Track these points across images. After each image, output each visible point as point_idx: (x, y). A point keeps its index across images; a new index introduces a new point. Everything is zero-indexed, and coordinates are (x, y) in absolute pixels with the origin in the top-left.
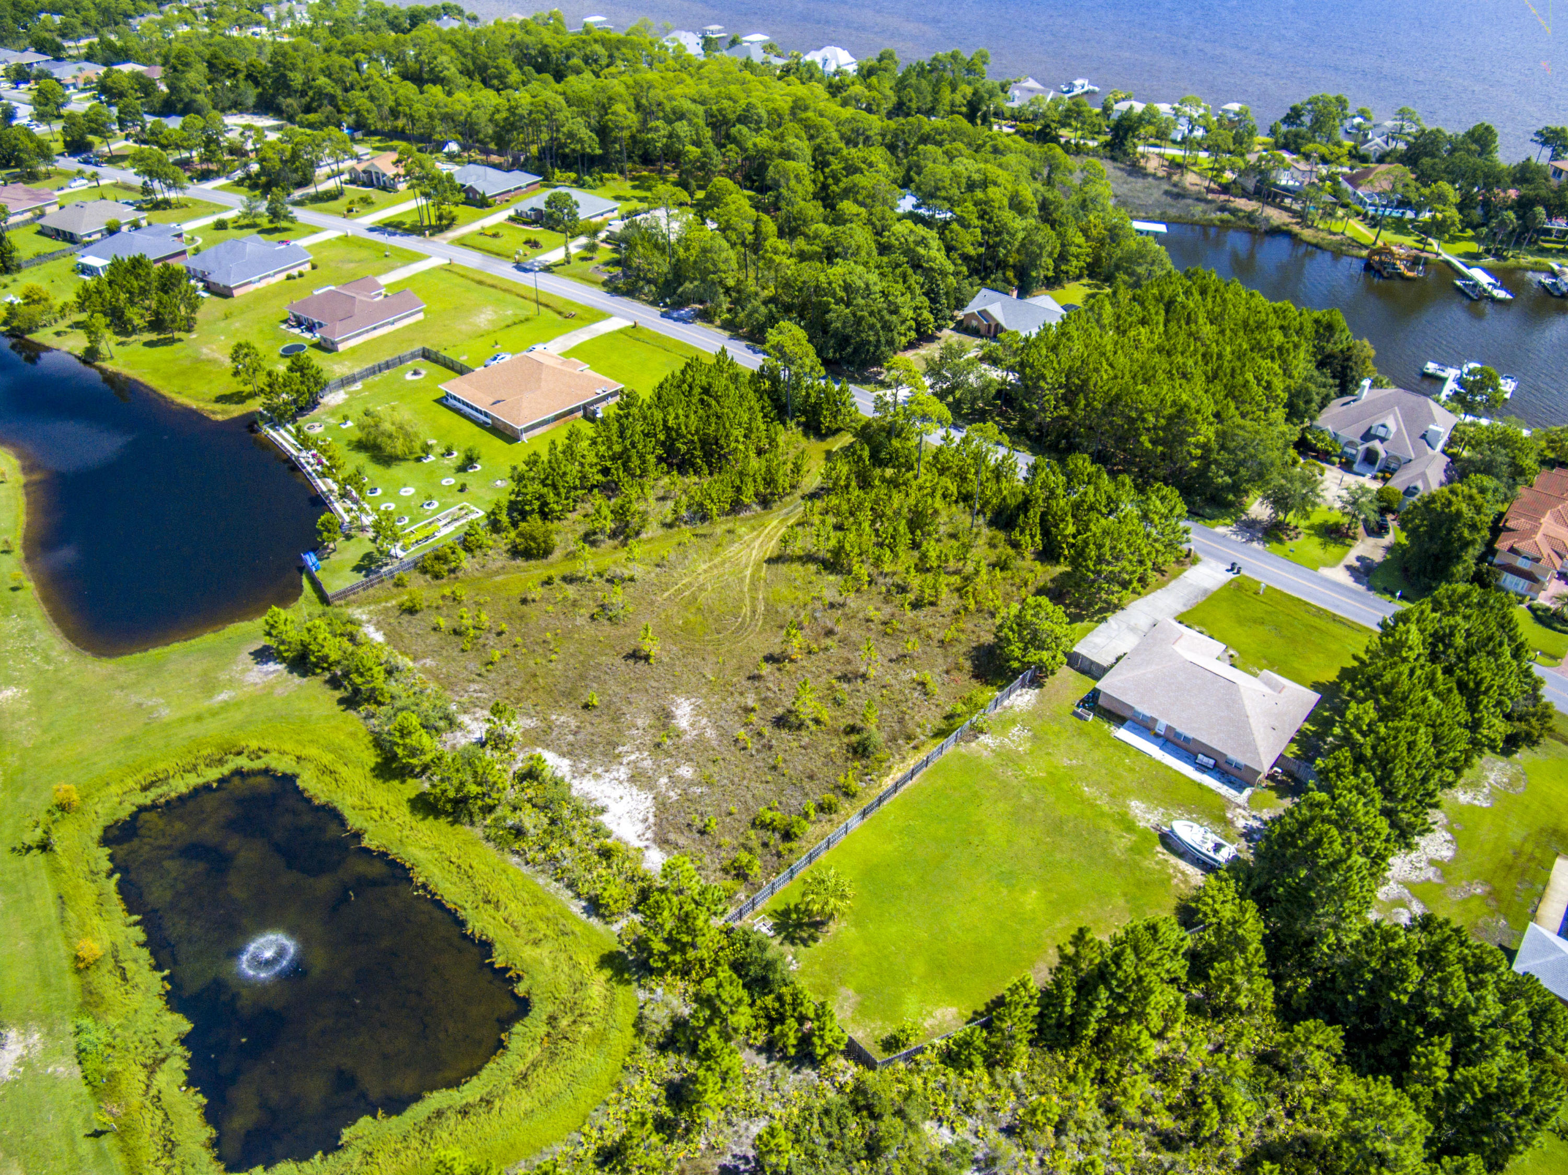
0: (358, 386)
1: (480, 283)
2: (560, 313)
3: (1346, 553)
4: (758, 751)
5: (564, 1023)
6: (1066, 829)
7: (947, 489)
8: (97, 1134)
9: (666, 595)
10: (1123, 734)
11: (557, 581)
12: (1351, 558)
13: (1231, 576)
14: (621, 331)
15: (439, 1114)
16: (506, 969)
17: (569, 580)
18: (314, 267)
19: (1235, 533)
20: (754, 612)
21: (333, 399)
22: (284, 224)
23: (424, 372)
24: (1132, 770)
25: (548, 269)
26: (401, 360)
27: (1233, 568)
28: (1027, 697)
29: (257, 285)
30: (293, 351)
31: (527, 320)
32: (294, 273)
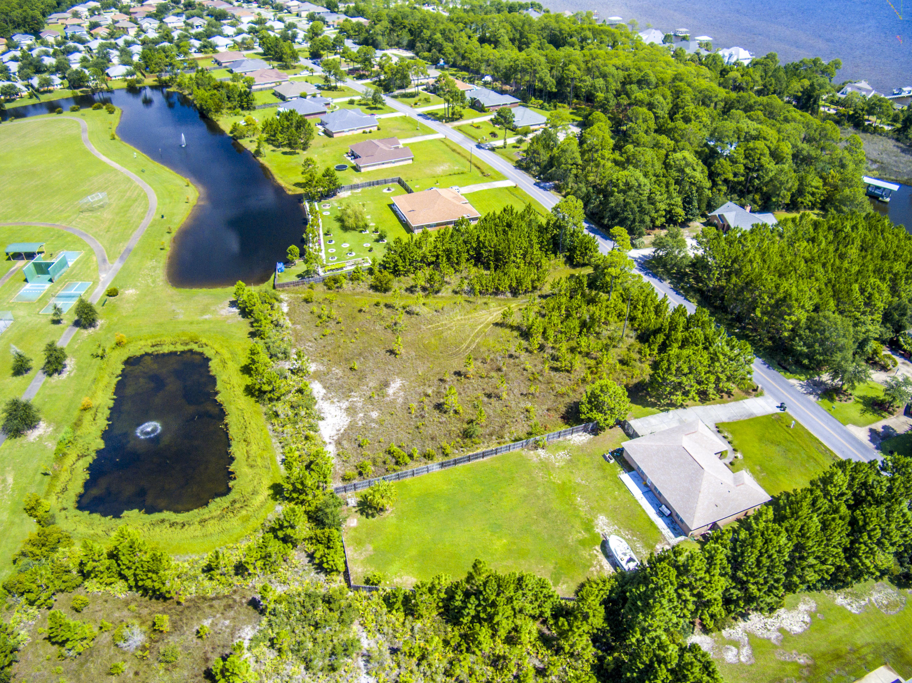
0: (359, 190)
1: (454, 150)
2: (483, 173)
3: (878, 421)
4: (416, 417)
5: (237, 505)
6: (550, 515)
7: (622, 311)
8: (46, 474)
9: (430, 326)
10: (626, 478)
11: (382, 305)
12: (878, 426)
13: (778, 411)
14: (507, 188)
15: (163, 521)
16: (233, 473)
17: (387, 306)
18: (379, 129)
19: (802, 386)
20: (467, 347)
21: (343, 194)
22: (379, 106)
23: (393, 190)
24: (615, 499)
25: (493, 149)
26: (386, 182)
27: (782, 407)
28: (583, 438)
29: (347, 133)
30: (342, 167)
31: (462, 173)
32: (367, 130)
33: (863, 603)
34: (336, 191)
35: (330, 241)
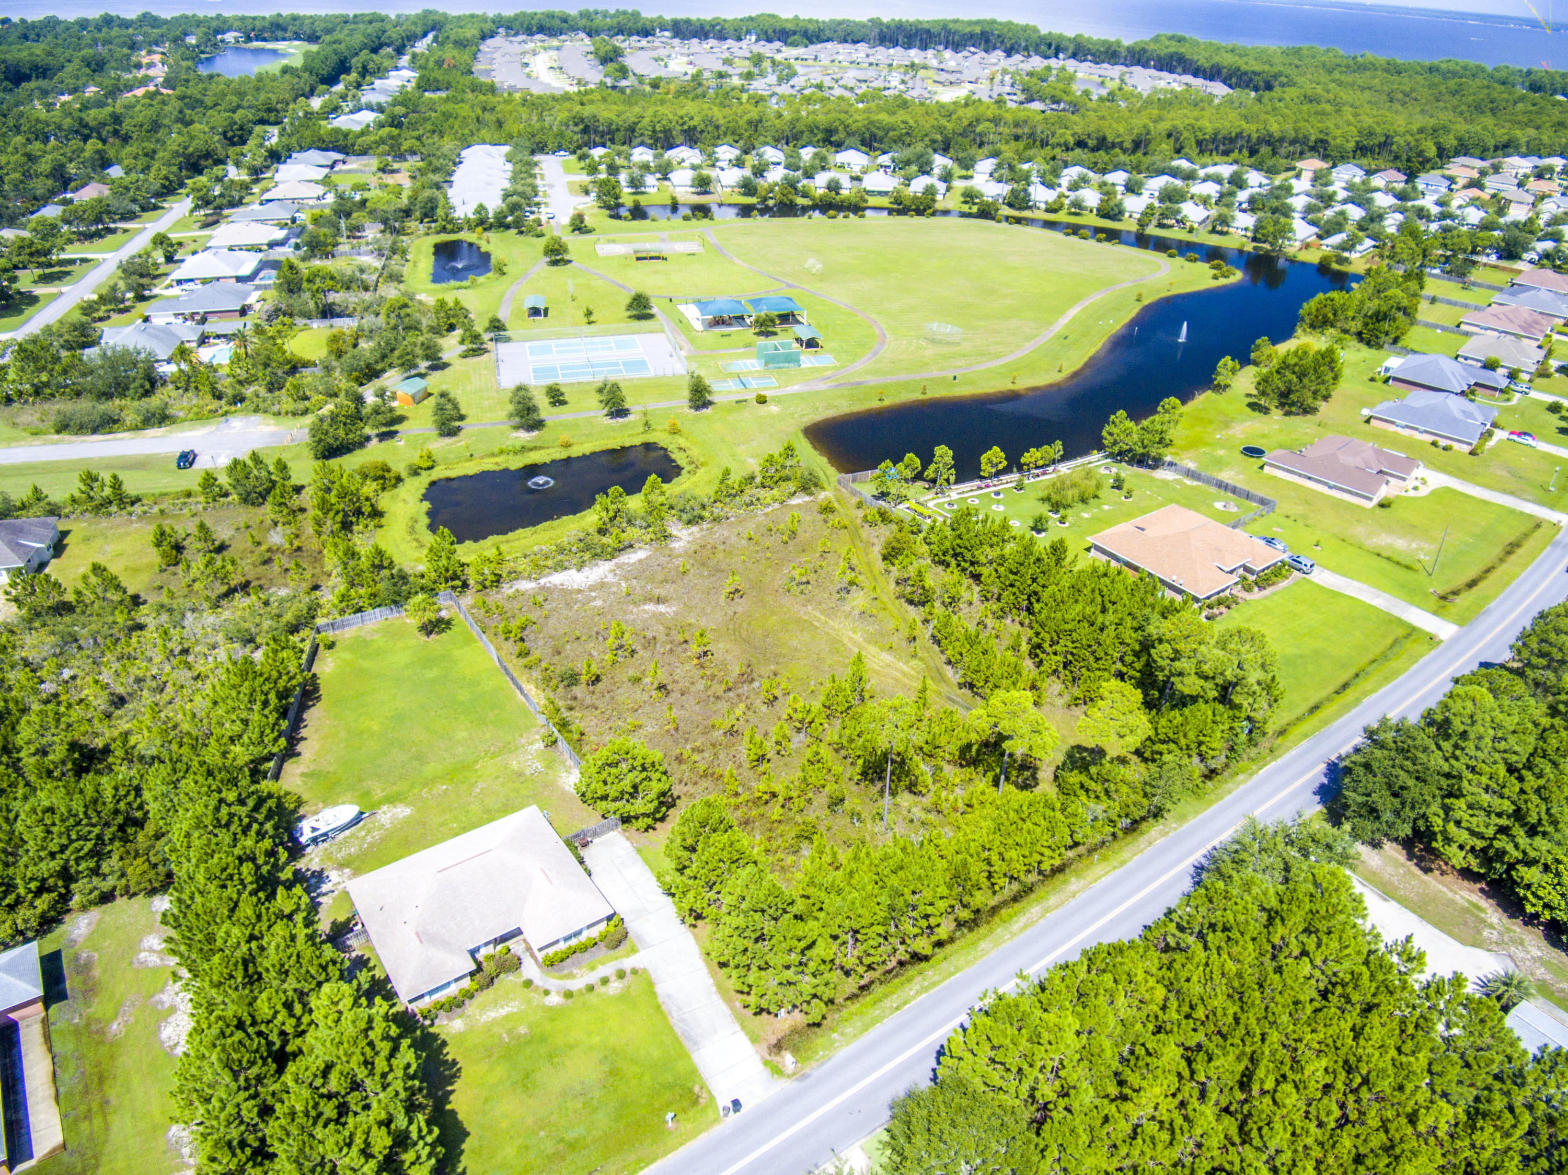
0: (1195, 483)
1: (1512, 544)
8: (471, 455)
9: (816, 613)
14: (1413, 630)
15: (416, 522)
18: (1473, 453)
29: (1399, 430)
30: (1253, 452)
31: (1408, 567)
32: (1442, 442)
33: (186, 1151)
34: (1158, 463)
35: (997, 493)
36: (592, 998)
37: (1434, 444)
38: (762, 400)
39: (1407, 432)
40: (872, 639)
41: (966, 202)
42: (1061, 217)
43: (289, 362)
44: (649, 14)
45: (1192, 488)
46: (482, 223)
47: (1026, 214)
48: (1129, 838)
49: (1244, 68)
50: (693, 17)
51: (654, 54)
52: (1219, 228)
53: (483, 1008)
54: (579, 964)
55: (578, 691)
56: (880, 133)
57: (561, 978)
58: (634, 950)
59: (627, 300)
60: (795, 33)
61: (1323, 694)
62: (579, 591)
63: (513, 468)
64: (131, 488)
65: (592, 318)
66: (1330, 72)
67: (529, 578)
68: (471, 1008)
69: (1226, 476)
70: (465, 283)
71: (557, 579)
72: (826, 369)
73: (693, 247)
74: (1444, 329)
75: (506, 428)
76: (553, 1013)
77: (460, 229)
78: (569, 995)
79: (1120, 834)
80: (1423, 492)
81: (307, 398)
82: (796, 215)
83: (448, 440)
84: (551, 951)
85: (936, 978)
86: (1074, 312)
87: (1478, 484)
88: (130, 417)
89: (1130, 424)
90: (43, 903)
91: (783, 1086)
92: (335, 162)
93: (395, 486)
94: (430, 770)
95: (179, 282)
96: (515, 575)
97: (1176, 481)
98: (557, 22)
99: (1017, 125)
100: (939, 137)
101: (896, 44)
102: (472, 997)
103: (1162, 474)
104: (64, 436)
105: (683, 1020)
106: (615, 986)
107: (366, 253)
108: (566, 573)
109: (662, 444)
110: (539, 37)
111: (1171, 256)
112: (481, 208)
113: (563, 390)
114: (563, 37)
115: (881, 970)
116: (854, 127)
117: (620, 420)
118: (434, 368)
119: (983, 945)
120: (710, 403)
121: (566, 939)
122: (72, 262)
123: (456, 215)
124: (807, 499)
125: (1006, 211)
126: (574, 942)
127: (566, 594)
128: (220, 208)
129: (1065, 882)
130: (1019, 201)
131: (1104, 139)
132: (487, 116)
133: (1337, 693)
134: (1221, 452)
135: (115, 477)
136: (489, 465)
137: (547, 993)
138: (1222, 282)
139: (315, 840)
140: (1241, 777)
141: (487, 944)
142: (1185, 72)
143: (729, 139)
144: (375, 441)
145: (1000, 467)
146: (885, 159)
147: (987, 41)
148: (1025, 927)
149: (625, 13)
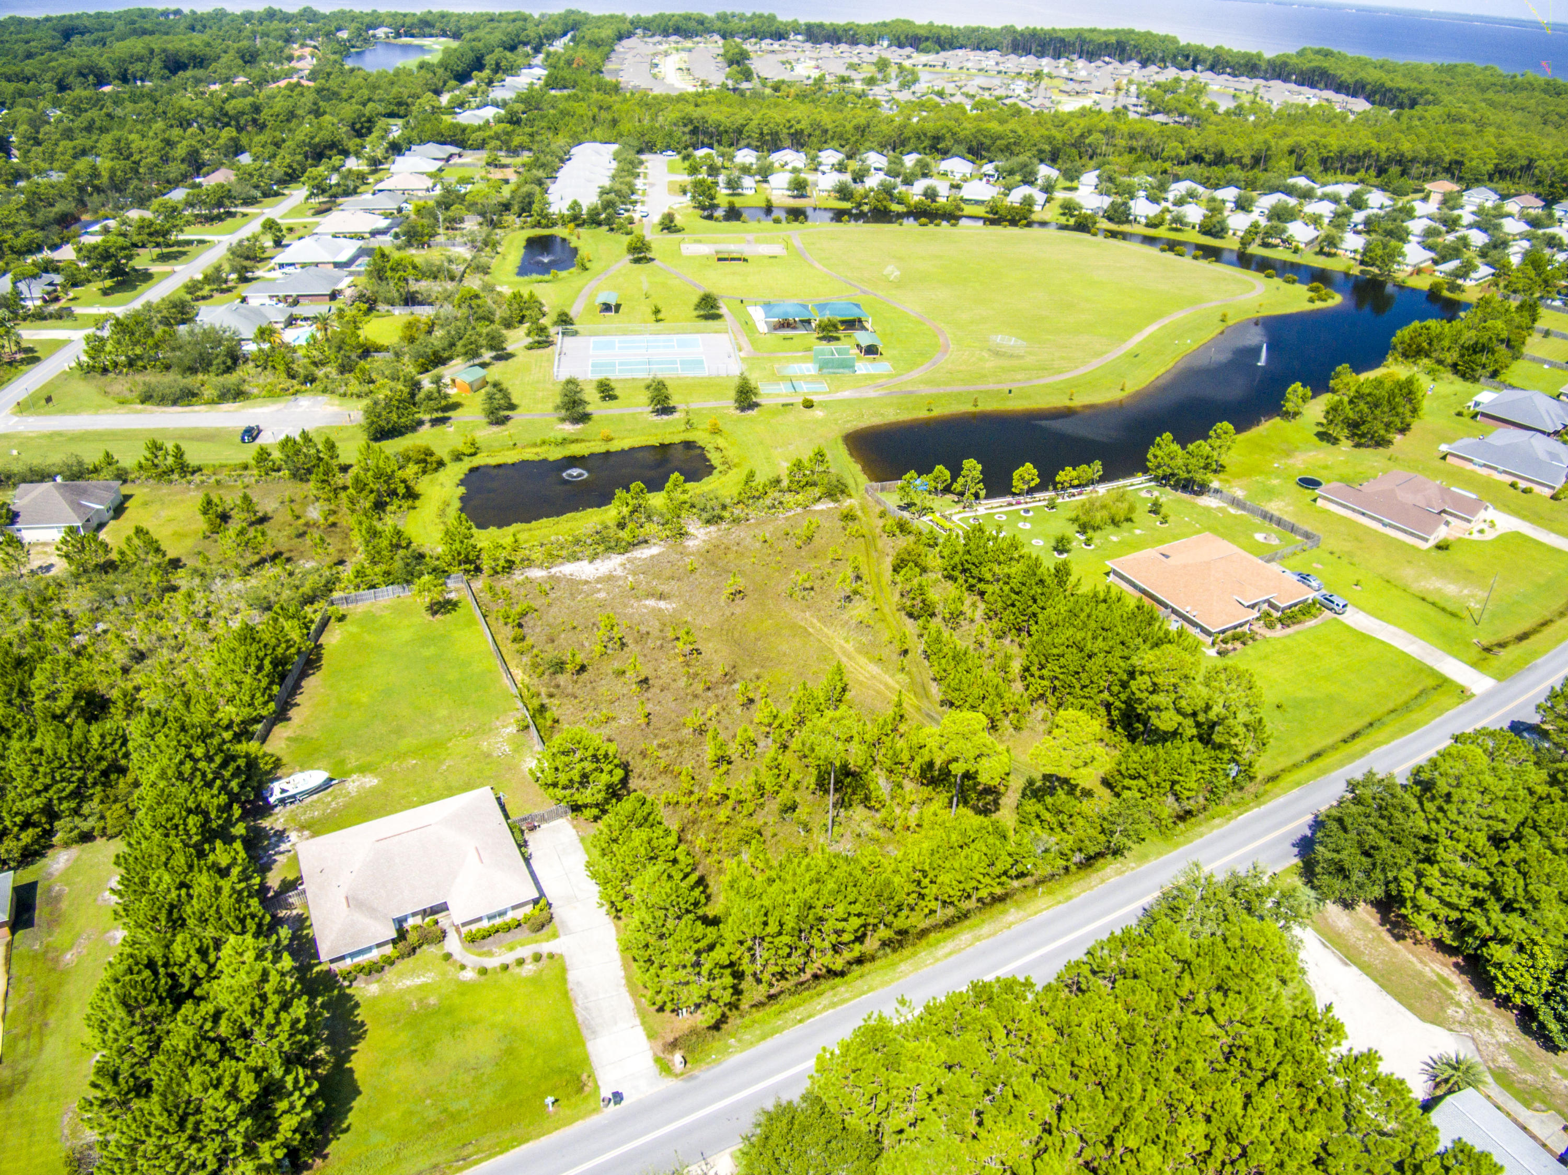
8: (515, 444)
9: (813, 619)
15: (448, 505)
29: (1476, 468)
30: (1309, 483)
31: (1453, 615)
32: (1522, 484)
34: (1203, 489)
35: (1027, 511)
36: (505, 978)
37: (1513, 485)
38: (809, 405)
39: (1484, 472)
40: (862, 650)
41: (1064, 214)
42: (1162, 232)
43: (360, 346)
44: (784, 17)
45: (1235, 517)
46: (576, 219)
47: (1125, 228)
48: (1082, 873)
49: (1389, 84)
50: (827, 21)
51: (783, 58)
52: (1326, 249)
53: (401, 976)
54: (499, 944)
55: (562, 679)
56: (988, 142)
57: (479, 955)
58: (555, 935)
59: (695, 299)
60: (927, 39)
61: (1329, 741)
62: (586, 582)
63: (551, 459)
64: (192, 458)
65: (660, 316)
66: (1484, 90)
67: (541, 566)
68: (390, 974)
69: (1274, 507)
70: (546, 277)
71: (568, 569)
72: (880, 376)
73: (776, 249)
74: (1552, 364)
75: (554, 419)
76: (465, 988)
77: (554, 224)
78: (484, 971)
79: (1073, 868)
80: (1490, 535)
81: (372, 382)
82: (890, 222)
83: (495, 429)
84: (474, 927)
85: (847, 995)
86: (1152, 329)
87: (1552, 530)
88: (209, 392)
89: (1175, 447)
90: (27, 837)
91: (670, 1083)
92: (451, 156)
93: (436, 470)
94: (404, 744)
95: (282, 266)
96: (528, 562)
97: (1219, 509)
98: (692, 25)
99: (1132, 136)
100: (1047, 148)
101: (1029, 53)
102: (392, 963)
103: (1206, 501)
104: (148, 407)
105: (586, 1009)
106: (530, 968)
107: (461, 245)
108: (578, 564)
109: (700, 443)
110: (674, 38)
111: (1268, 276)
112: (575, 205)
113: (613, 385)
114: (698, 39)
115: (793, 980)
116: (962, 135)
117: (665, 417)
118: (498, 358)
119: (903, 967)
120: (757, 405)
121: (491, 917)
122: (189, 243)
123: (551, 211)
124: (832, 505)
125: (1105, 224)
126: (498, 921)
127: (573, 584)
128: (335, 196)
129: (1004, 912)
130: (1118, 214)
131: (1222, 154)
132: (603, 114)
133: (1345, 741)
134: (1275, 482)
135: (178, 447)
136: (530, 454)
137: (463, 967)
138: (1319, 305)
139: (282, 801)
140: (1217, 821)
141: (414, 914)
142: (1327, 87)
143: (835, 143)
144: (428, 425)
145: (1032, 484)
146: (989, 168)
147: (1123, 50)
148: (950, 954)
149: (761, 16)
